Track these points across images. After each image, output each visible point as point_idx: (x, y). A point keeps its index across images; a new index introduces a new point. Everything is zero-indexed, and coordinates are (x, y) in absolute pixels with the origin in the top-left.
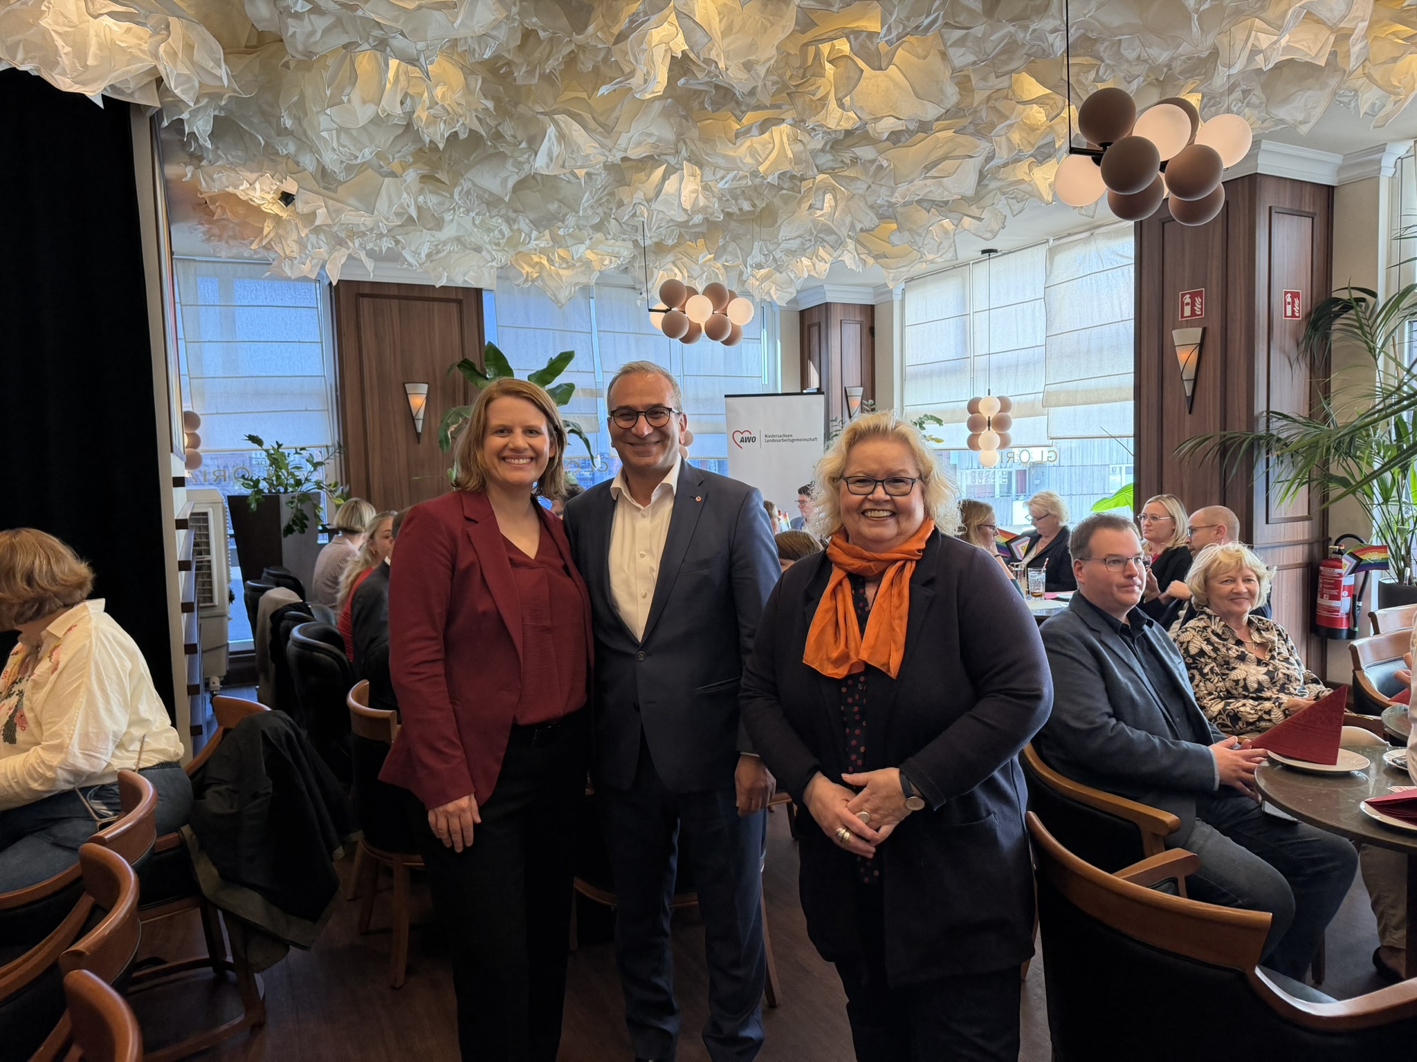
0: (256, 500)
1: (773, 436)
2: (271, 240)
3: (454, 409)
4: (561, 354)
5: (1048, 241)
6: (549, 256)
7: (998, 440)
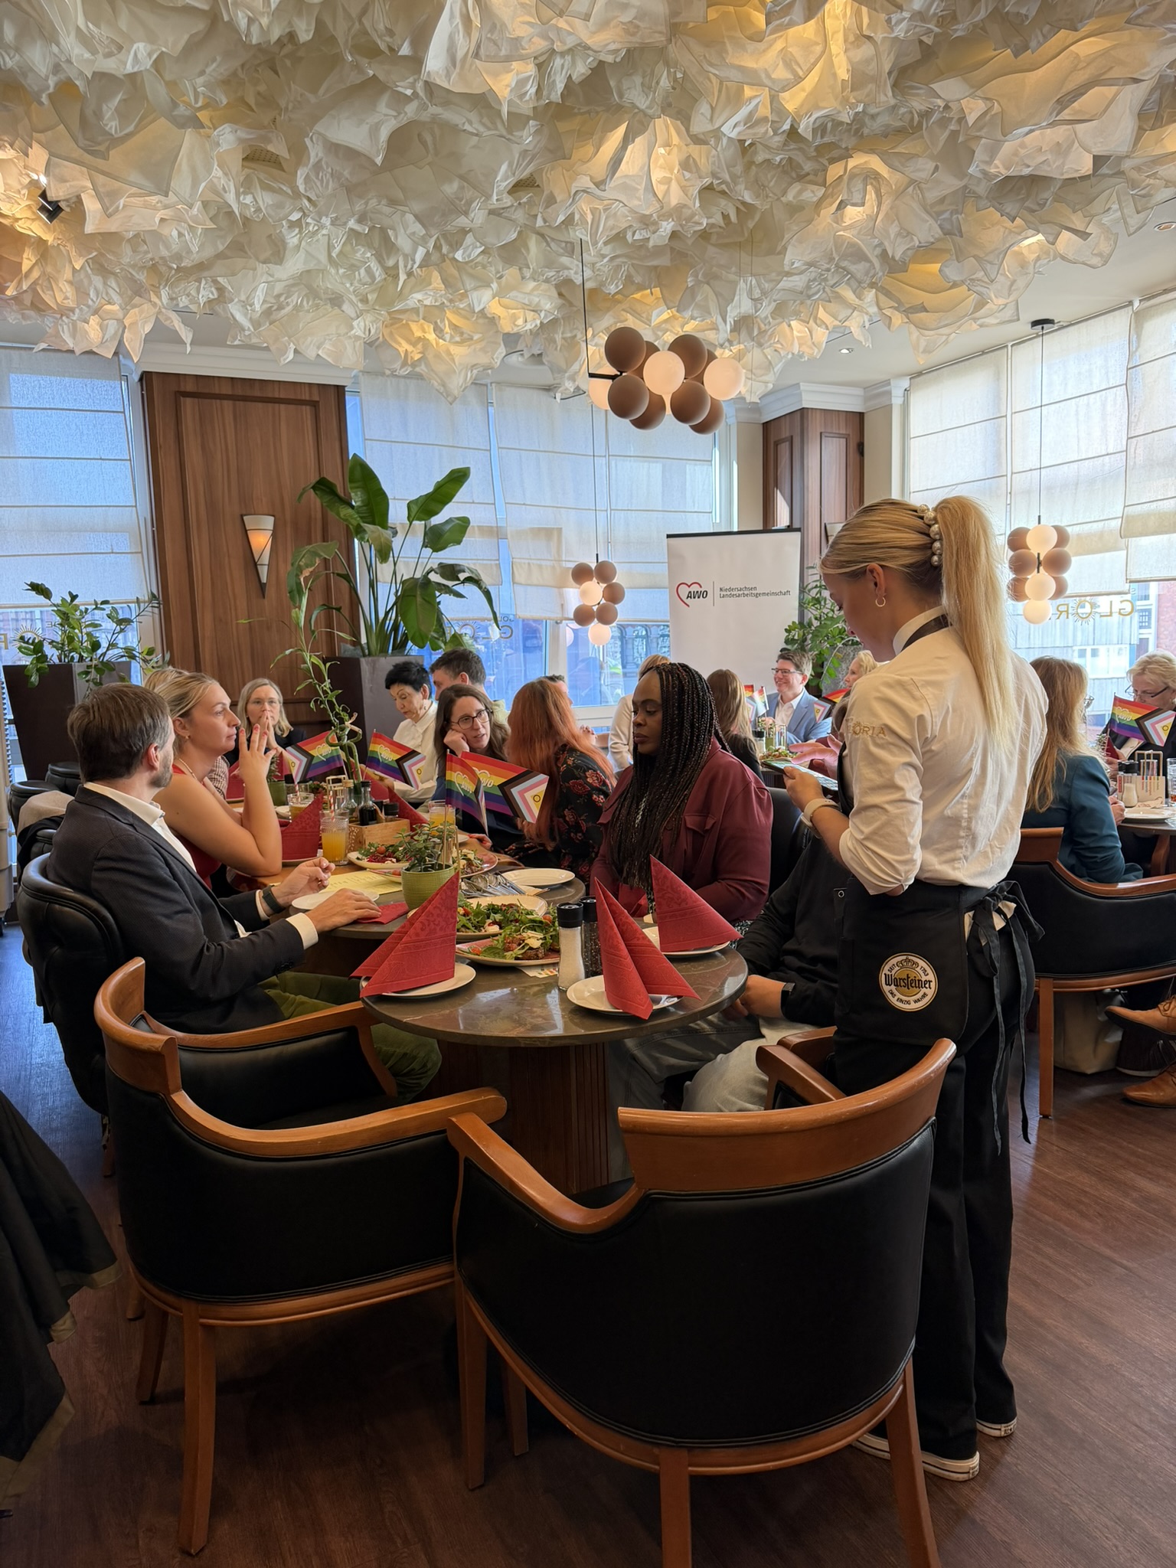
0: (38, 670)
1: (731, 589)
2: (35, 283)
3: (308, 547)
4: (453, 472)
5: (1131, 303)
6: (436, 323)
7: (1052, 587)
